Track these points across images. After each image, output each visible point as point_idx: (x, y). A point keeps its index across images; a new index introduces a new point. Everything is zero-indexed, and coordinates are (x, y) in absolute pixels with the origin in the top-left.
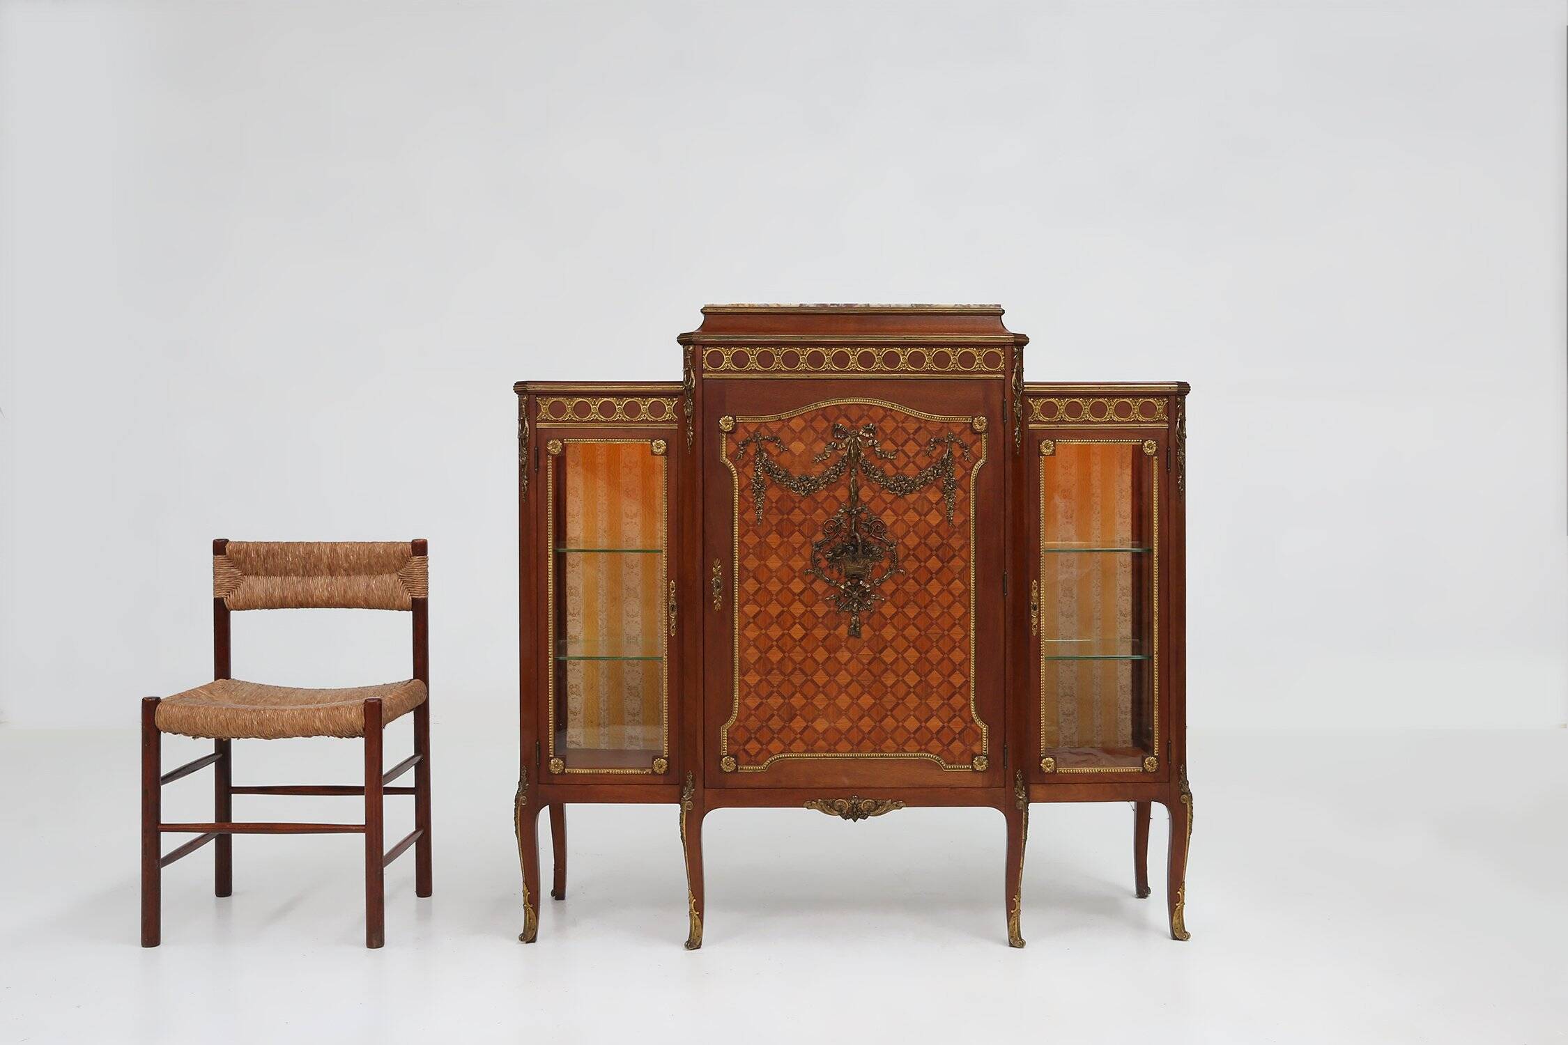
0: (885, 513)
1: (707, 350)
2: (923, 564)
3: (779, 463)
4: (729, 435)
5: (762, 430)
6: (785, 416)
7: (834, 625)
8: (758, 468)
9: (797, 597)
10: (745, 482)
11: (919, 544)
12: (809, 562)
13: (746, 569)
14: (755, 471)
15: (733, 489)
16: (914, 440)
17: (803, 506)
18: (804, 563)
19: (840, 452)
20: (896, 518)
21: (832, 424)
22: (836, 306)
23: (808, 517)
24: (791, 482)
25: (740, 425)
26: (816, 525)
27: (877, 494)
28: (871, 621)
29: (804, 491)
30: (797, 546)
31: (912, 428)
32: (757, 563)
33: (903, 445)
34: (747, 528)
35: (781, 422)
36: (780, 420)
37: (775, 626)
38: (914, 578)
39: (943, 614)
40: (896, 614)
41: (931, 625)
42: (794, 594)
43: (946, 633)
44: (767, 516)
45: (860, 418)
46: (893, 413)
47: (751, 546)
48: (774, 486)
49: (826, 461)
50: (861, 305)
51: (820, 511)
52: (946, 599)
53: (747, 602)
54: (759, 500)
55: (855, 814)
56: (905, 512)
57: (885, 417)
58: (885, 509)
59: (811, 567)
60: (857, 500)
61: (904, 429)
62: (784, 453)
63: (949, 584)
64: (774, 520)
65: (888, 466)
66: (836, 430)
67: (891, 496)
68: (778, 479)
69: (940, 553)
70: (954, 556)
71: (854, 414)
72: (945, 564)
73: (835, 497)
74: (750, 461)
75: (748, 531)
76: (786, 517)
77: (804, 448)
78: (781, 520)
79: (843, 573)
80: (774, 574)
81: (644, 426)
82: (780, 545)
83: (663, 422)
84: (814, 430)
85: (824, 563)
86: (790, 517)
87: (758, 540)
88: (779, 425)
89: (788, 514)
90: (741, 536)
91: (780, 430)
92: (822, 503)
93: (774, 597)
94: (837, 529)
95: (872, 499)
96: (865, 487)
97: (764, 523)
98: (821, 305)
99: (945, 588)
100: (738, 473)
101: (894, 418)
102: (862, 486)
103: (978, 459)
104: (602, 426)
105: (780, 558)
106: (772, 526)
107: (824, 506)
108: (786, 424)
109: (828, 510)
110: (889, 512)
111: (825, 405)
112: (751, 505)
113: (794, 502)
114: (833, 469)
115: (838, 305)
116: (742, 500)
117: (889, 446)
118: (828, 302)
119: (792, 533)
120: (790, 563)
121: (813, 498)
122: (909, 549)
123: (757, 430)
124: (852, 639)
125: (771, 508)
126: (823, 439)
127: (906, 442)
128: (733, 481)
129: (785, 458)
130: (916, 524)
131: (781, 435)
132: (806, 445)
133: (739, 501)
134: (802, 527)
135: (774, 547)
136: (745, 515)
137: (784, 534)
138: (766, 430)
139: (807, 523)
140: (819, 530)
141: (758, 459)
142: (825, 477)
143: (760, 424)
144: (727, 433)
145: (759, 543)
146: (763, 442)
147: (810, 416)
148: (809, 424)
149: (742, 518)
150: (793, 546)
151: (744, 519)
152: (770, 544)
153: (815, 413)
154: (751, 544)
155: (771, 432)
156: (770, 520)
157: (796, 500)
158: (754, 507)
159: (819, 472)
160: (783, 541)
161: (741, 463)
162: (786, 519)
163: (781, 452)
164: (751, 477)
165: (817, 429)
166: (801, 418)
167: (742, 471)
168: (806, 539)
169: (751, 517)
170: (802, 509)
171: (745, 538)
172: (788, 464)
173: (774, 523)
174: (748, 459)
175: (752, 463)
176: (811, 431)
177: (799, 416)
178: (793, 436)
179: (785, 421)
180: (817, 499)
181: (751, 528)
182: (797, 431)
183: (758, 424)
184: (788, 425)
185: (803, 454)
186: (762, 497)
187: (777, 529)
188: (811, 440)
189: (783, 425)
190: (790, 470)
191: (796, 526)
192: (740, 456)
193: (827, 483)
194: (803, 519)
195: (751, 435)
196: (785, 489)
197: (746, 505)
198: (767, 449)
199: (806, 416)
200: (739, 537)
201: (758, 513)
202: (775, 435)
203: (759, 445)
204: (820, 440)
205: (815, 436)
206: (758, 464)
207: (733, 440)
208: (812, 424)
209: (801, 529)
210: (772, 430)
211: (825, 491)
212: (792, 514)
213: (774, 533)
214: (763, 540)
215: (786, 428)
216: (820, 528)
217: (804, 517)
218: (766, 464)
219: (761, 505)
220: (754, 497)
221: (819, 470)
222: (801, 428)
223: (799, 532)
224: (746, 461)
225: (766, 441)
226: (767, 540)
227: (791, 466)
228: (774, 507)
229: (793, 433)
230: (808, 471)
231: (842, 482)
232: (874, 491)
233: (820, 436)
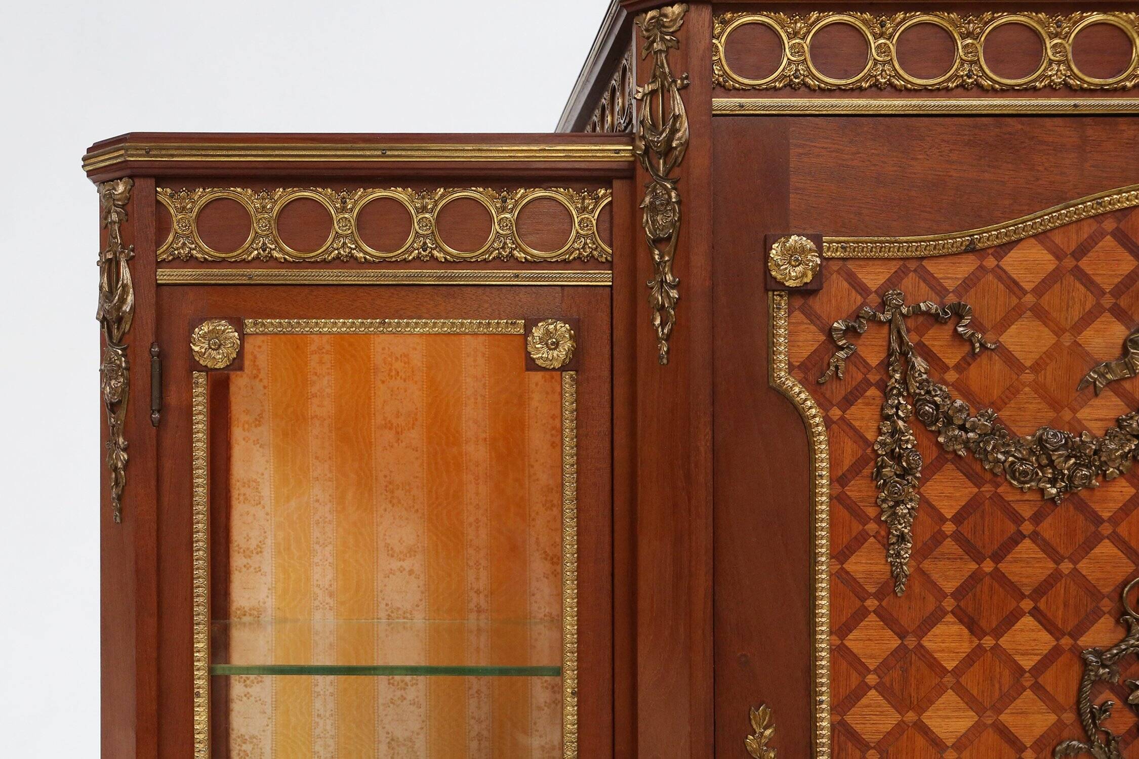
1: (725, 23)
3: (967, 392)
4: (798, 302)
5: (909, 282)
6: (988, 235)
8: (897, 408)
10: (852, 452)
13: (857, 737)
14: (888, 417)
15: (813, 476)
18: (1053, 718)
23: (1066, 567)
24: (1008, 453)
25: (836, 263)
26: (1093, 592)
29: (1053, 481)
30: (1027, 663)
34: (858, 603)
35: (971, 257)
36: (971, 249)
44: (926, 565)
47: (872, 664)
48: (949, 466)
51: (1105, 548)
54: (902, 510)
59: (1078, 731)
62: (984, 359)
64: (950, 576)
68: (966, 443)
74: (869, 384)
75: (862, 614)
76: (988, 566)
77: (1053, 339)
78: (975, 578)
81: (502, 275)
82: (970, 660)
83: (565, 264)
84: (1087, 281)
86: (1003, 566)
87: (895, 643)
88: (966, 267)
89: (998, 557)
90: (841, 630)
91: (968, 284)
92: (1114, 520)
97: (917, 589)
100: (828, 422)
104: (370, 276)
105: (972, 702)
106: (945, 596)
107: (1123, 530)
108: (991, 262)
109: (1133, 543)
112: (872, 527)
113: (1017, 519)
116: (844, 513)
119: (1012, 618)
120: (1003, 717)
121: (1082, 507)
123: (893, 282)
125: (938, 538)
126: (1119, 313)
128: (812, 451)
129: (988, 375)
131: (970, 301)
132: (1059, 332)
133: (831, 513)
134: (1044, 599)
135: (950, 665)
136: (853, 559)
137: (983, 623)
138: (922, 285)
139: (1060, 587)
140: (1106, 609)
141: (897, 376)
142: (1128, 437)
143: (901, 263)
144: (793, 292)
145: (900, 653)
146: (911, 323)
147: (1074, 237)
148: (1069, 263)
149: (842, 569)
150: (1015, 662)
151: (847, 573)
152: (936, 655)
153: (1087, 230)
154: (871, 657)
155: (939, 290)
156: (935, 576)
157: (1027, 512)
158: (883, 533)
159: (1106, 420)
160: (979, 646)
161: (838, 392)
162: (990, 574)
163: (973, 355)
164: (870, 436)
165: (1098, 280)
166: (1042, 243)
167: (842, 418)
168: (1057, 639)
169: (874, 568)
170: (1044, 540)
171: (850, 637)
172: (996, 393)
173: (949, 587)
174: (860, 377)
175: (872, 392)
176: (1078, 285)
177: (1034, 236)
178: (1015, 301)
179: (990, 251)
180: (1097, 508)
181: (872, 603)
182: (1028, 287)
183: (894, 262)
184: (998, 266)
185: (1048, 361)
186: (911, 500)
187: (958, 605)
188: (1076, 314)
189: (981, 267)
190: (1004, 414)
191: (1023, 596)
192: (837, 368)
193: (1134, 457)
194: (1049, 572)
195: (874, 299)
196: (988, 476)
197: (856, 527)
198: (924, 344)
199: (1058, 238)
200: (831, 633)
201: (898, 555)
202: (951, 299)
203: (899, 332)
204: (1107, 314)
205: (1090, 302)
206: (895, 392)
207: (812, 316)
208: (1080, 263)
209: (1042, 605)
210: (941, 285)
211: (1123, 482)
212: (1009, 557)
213: (950, 618)
214: (911, 642)
215: (990, 277)
216: (1107, 605)
217: (1052, 565)
218: (923, 392)
219: (905, 527)
220: (884, 501)
221: (1103, 413)
222: (1043, 276)
223: (1033, 616)
224: (854, 384)
225: (921, 319)
226: (926, 643)
227: (1007, 400)
228: (948, 533)
229: (1014, 294)
230: (1068, 417)
233: (1107, 302)
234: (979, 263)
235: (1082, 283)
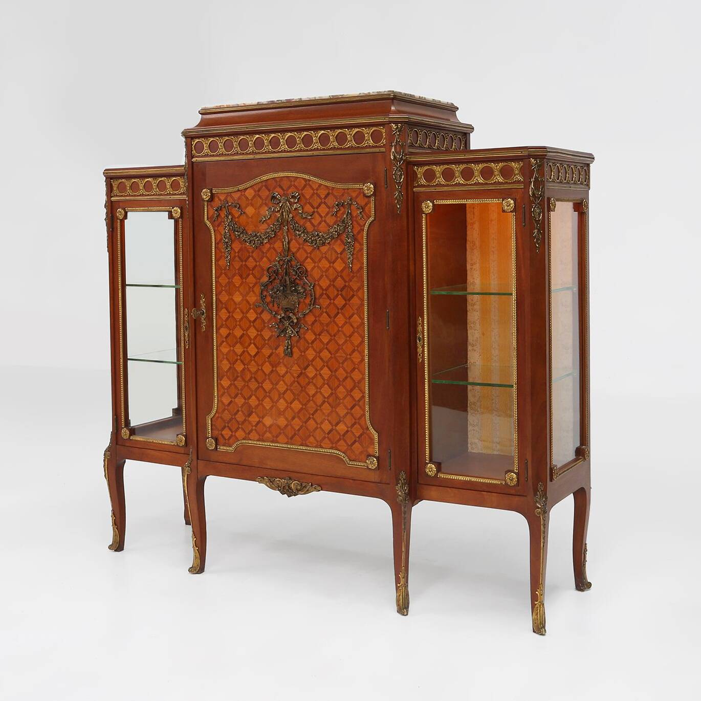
0: (307, 261)
1: (194, 141)
2: (332, 301)
3: (239, 223)
4: (209, 203)
5: (228, 198)
6: (241, 187)
7: (275, 346)
8: (225, 227)
9: (252, 324)
10: (219, 237)
11: (329, 286)
12: (259, 298)
13: (220, 301)
14: (224, 229)
15: (211, 243)
16: (325, 203)
17: (254, 255)
18: (256, 298)
19: (276, 214)
20: (314, 264)
21: (271, 192)
22: (280, 102)
23: (258, 263)
24: (246, 237)
25: (216, 195)
26: (263, 269)
27: (301, 246)
28: (299, 344)
29: (254, 244)
30: (251, 285)
31: (323, 193)
32: (227, 298)
33: (317, 208)
34: (220, 271)
36: (239, 191)
37: (238, 345)
38: (326, 312)
39: (346, 341)
40: (315, 339)
41: (338, 349)
42: (250, 321)
43: (348, 357)
44: (233, 263)
45: (289, 187)
46: (311, 183)
47: (224, 285)
48: (236, 240)
50: (296, 99)
51: (265, 259)
52: (348, 330)
53: (221, 327)
54: (227, 250)
55: (288, 491)
56: (320, 261)
57: (305, 186)
58: (307, 258)
59: (260, 301)
60: (288, 250)
61: (319, 196)
62: (242, 215)
63: (350, 317)
64: (237, 265)
65: (308, 225)
66: (274, 198)
67: (310, 247)
69: (344, 293)
70: (353, 296)
71: (285, 184)
72: (348, 302)
73: (274, 248)
74: (222, 222)
75: (221, 274)
76: (244, 263)
77: (254, 211)
78: (241, 266)
79: (280, 307)
80: (238, 306)
81: (168, 197)
82: (241, 285)
84: (260, 197)
85: (269, 299)
86: (247, 263)
87: (228, 280)
88: (239, 194)
89: (246, 261)
90: (217, 277)
91: (239, 198)
92: (266, 253)
93: (238, 323)
94: (276, 272)
95: (298, 250)
96: (294, 241)
97: (231, 268)
98: (270, 101)
99: (348, 321)
100: (214, 231)
101: (311, 187)
102: (291, 240)
103: (369, 217)
105: (241, 294)
106: (236, 270)
107: (267, 255)
108: (243, 193)
109: (269, 258)
110: (309, 260)
111: (264, 178)
112: (223, 254)
113: (249, 252)
114: (272, 227)
115: (281, 101)
116: (218, 251)
117: (308, 208)
118: (275, 99)
119: (248, 275)
120: (247, 298)
121: (260, 249)
122: (323, 290)
123: (226, 199)
124: (287, 357)
125: (234, 257)
126: (266, 205)
127: (320, 205)
128: (211, 237)
129: (243, 219)
130: (327, 270)
131: (240, 202)
132: (255, 209)
133: (215, 251)
135: (237, 286)
136: (220, 261)
137: (243, 276)
138: (231, 199)
139: (257, 268)
141: (226, 220)
143: (228, 194)
144: (208, 201)
145: (229, 283)
146: (229, 208)
147: (258, 187)
148: (257, 193)
150: (249, 285)
151: (218, 264)
152: (235, 283)
153: (260, 184)
154: (223, 283)
155: (234, 200)
156: (234, 265)
158: (225, 256)
160: (243, 281)
161: (217, 223)
162: (244, 265)
163: (240, 215)
165: (262, 197)
166: (252, 188)
167: (217, 230)
168: (256, 280)
169: (224, 263)
170: (254, 257)
171: (219, 279)
172: (244, 223)
173: (237, 268)
174: (221, 220)
177: (250, 187)
178: (248, 202)
179: (243, 191)
180: (263, 250)
181: (223, 271)
182: (250, 199)
183: (226, 194)
185: (254, 216)
187: (239, 272)
188: (258, 205)
189: (241, 194)
190: (246, 228)
191: (250, 270)
192: (216, 218)
194: (255, 265)
195: (222, 202)
196: (243, 243)
197: (220, 254)
198: (231, 212)
199: (255, 187)
200: (215, 278)
201: (227, 260)
202: (236, 202)
203: (226, 210)
204: (264, 205)
205: (261, 202)
206: (225, 223)
207: (211, 207)
208: (259, 193)
209: (254, 272)
211: (268, 244)
212: (248, 261)
213: (237, 275)
214: (230, 280)
215: (243, 197)
216: (266, 272)
217: (255, 263)
218: (230, 223)
220: (224, 248)
222: (252, 196)
223: (252, 275)
224: (219, 222)
225: (231, 207)
226: (233, 280)
227: (246, 225)
228: (237, 255)
229: (248, 200)
230: (257, 228)
231: (279, 237)
232: (299, 244)
233: (264, 202)
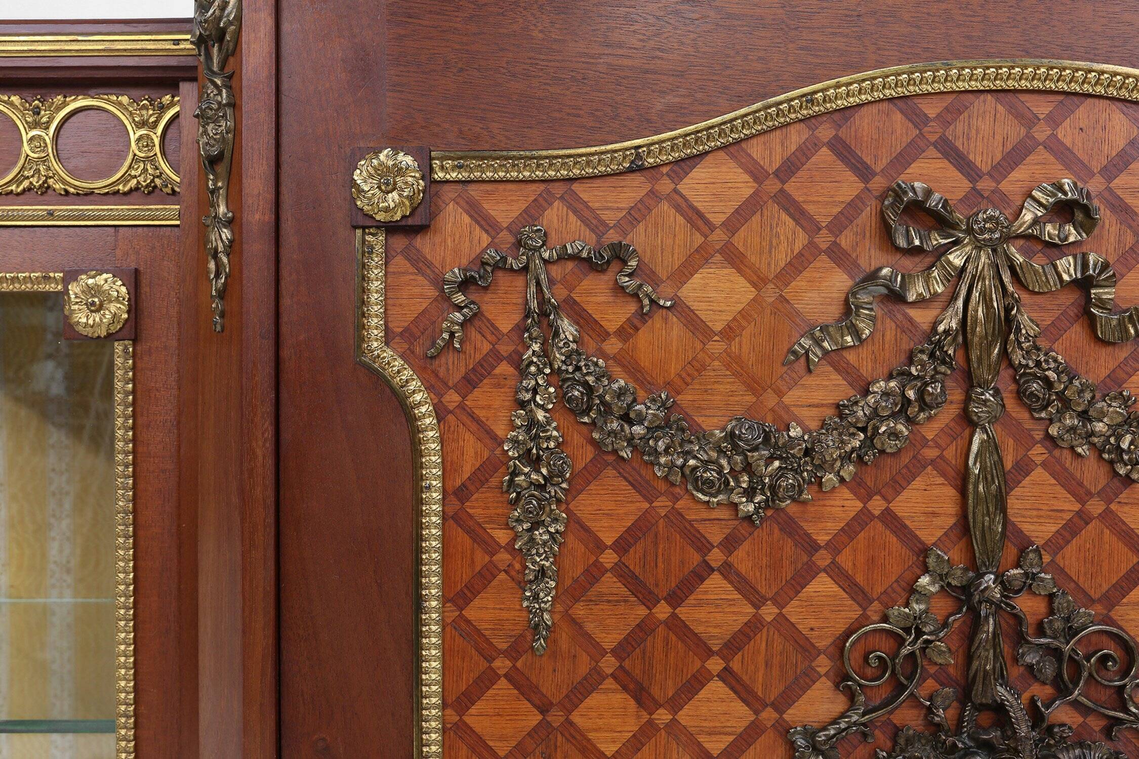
3: (634, 370)
4: (399, 242)
5: (554, 214)
6: (660, 147)
8: (535, 392)
10: (476, 452)
14: (522, 405)
15: (416, 490)
17: (742, 559)
19: (916, 314)
21: (878, 183)
23: (769, 612)
24: (687, 454)
25: (449, 193)
26: (806, 648)
27: (1096, 507)
29: (750, 493)
30: (715, 746)
34: (483, 664)
35: (637, 179)
36: (636, 168)
44: (579, 610)
47: (502, 748)
48: (610, 472)
49: (851, 357)
51: (822, 585)
54: (540, 535)
60: (1003, 533)
62: (657, 320)
64: (610, 624)
68: (630, 440)
71: (987, 138)
73: (890, 519)
74: (499, 358)
75: (487, 679)
76: (662, 611)
77: (751, 293)
78: (644, 629)
82: (636, 741)
84: (798, 213)
86: (683, 612)
87: (535, 718)
88: (631, 192)
89: (675, 599)
90: (458, 701)
91: (635, 215)
92: (834, 547)
95: (1072, 529)
96: (1039, 474)
97: (564, 643)
100: (440, 413)
102: (1024, 468)
106: (604, 653)
107: (845, 559)
108: (665, 186)
109: (859, 579)
112: (503, 557)
113: (703, 546)
114: (886, 394)
116: (462, 538)
119: (695, 685)
121: (790, 527)
123: (531, 214)
125: (594, 573)
126: (839, 256)
128: (416, 455)
129: (662, 343)
131: (634, 239)
132: (758, 282)
133: (445, 540)
134: (738, 657)
135: (609, 749)
136: (476, 602)
137: (656, 691)
138: (572, 218)
139: (760, 641)
140: (822, 670)
141: (536, 347)
142: (852, 430)
143: (542, 187)
144: (391, 229)
145: (542, 732)
146: (556, 271)
147: (779, 149)
148: (772, 186)
149: (461, 616)
150: (699, 744)
151: (468, 622)
152: (591, 735)
153: (796, 137)
154: (502, 738)
155: (597, 225)
156: (590, 627)
157: (715, 535)
158: (517, 566)
159: (822, 405)
160: (650, 722)
161: (456, 369)
162: (666, 623)
163: (643, 316)
164: (500, 430)
165: (811, 209)
166: (733, 157)
167: (461, 406)
168: (757, 712)
169: (505, 615)
170: (738, 574)
171: (473, 710)
172: (674, 368)
173: (609, 640)
174: (486, 347)
175: (504, 368)
176: (784, 216)
177: (724, 147)
178: (699, 239)
179: (665, 170)
180: (810, 528)
181: (502, 664)
182: (717, 219)
183: (534, 187)
184: (675, 191)
185: (744, 323)
186: (556, 520)
187: (621, 666)
188: (782, 258)
189: (652, 193)
190: (685, 399)
191: (710, 653)
192: (452, 335)
193: (860, 458)
194: (746, 619)
195: (507, 238)
196: (662, 487)
197: (481, 558)
198: (575, 302)
199: (756, 149)
200: (444, 706)
201: (536, 597)
202: (613, 237)
203: (538, 284)
204: (824, 257)
205: (801, 239)
206: (533, 369)
207: (420, 263)
208: (786, 187)
209: (736, 665)
210: (597, 217)
211: (846, 493)
212: (691, 600)
213: (609, 683)
214: (556, 718)
215: (665, 206)
216: (823, 664)
217: (750, 610)
218: (570, 369)
219: (547, 559)
220: (518, 520)
221: (818, 396)
222: (736, 205)
223: (724, 681)
224: (478, 357)
225: (570, 265)
226: (576, 718)
227: (688, 379)
228: (608, 566)
229: (698, 229)
230: (771, 400)
231: (931, 453)
232: (1080, 493)
233: (823, 240)
234: (648, 187)
235: (790, 215)
